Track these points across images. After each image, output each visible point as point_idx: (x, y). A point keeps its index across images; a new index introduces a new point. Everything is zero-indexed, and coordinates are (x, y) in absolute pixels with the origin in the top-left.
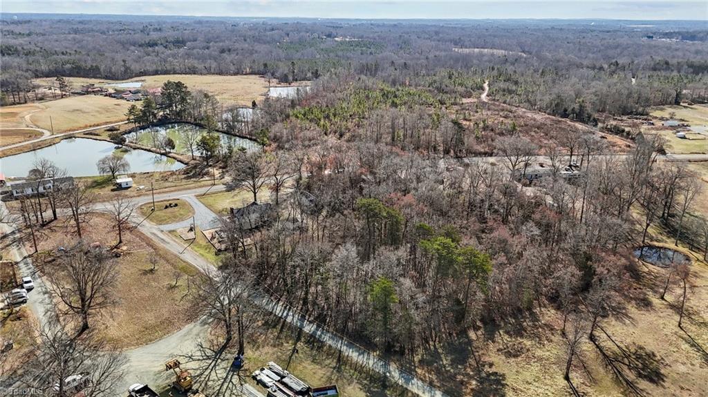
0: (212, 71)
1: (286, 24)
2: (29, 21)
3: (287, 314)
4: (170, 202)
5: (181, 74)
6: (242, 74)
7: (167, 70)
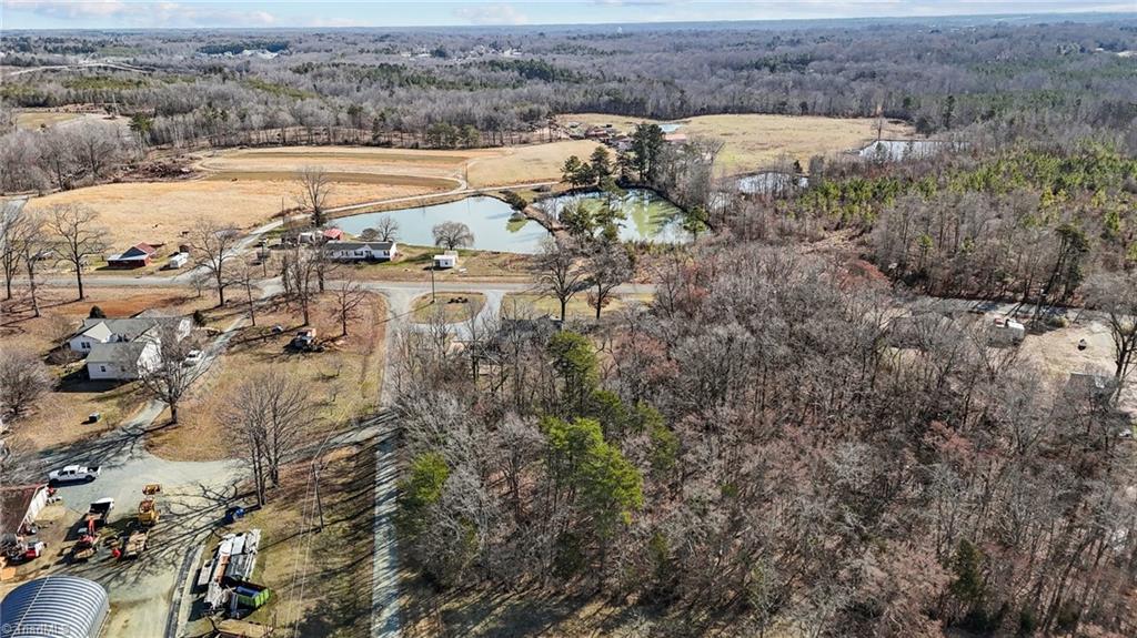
0: (817, 109)
1: (1042, 25)
2: (631, 35)
3: (386, 482)
4: (460, 295)
5: (761, 113)
6: (869, 117)
7: (742, 107)
